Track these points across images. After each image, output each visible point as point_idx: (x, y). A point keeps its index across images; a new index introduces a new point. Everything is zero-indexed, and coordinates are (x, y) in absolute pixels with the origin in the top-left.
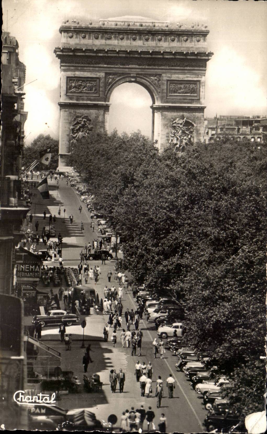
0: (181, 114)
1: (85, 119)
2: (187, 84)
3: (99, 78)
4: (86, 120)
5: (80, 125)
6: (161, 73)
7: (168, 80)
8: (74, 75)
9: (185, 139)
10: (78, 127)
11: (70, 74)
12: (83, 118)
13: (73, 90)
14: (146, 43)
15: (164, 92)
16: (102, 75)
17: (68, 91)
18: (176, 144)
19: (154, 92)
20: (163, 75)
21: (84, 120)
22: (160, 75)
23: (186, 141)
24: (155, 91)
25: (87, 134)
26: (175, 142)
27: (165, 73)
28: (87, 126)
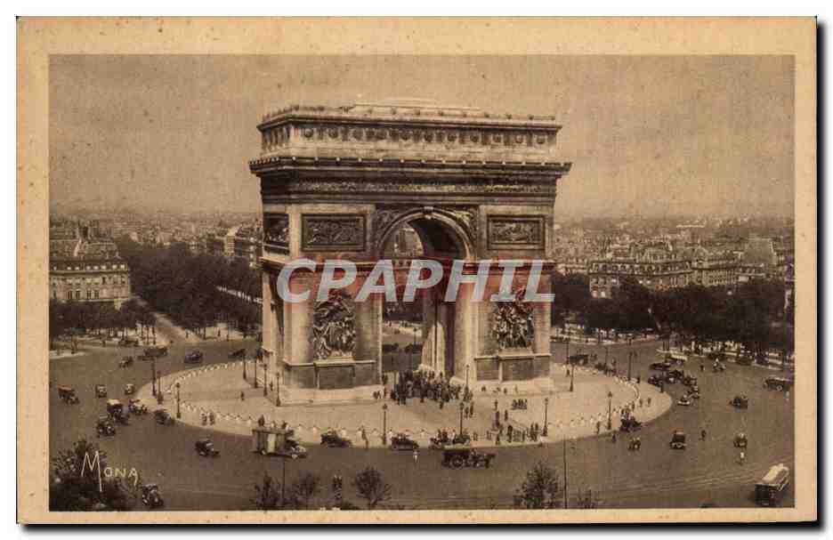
2: (521, 222)
3: (363, 215)
4: (341, 297)
5: (332, 308)
6: (477, 203)
7: (489, 216)
8: (317, 210)
10: (328, 311)
11: (308, 208)
12: (337, 294)
13: (315, 239)
15: (482, 237)
16: (370, 208)
17: (305, 243)
18: (508, 333)
20: (481, 206)
22: (476, 207)
24: (466, 236)
25: (344, 325)
26: (504, 329)
27: (486, 203)
28: (345, 309)
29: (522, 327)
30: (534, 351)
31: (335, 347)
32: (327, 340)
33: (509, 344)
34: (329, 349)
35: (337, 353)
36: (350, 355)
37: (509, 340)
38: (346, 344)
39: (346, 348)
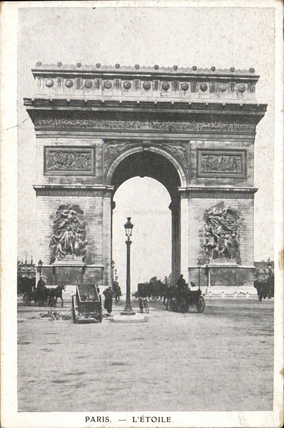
0: (220, 200)
1: (75, 210)
2: (226, 155)
3: (94, 147)
4: (75, 212)
5: (66, 220)
6: (188, 139)
7: (198, 150)
8: (56, 144)
9: (227, 239)
10: (64, 223)
11: (49, 142)
12: (70, 209)
13: (55, 166)
14: (164, 94)
15: (193, 167)
16: (99, 142)
17: (47, 168)
18: (214, 247)
19: (178, 168)
20: (191, 142)
21: (71, 211)
22: (187, 142)
23: (229, 241)
24: (180, 166)
25: (76, 234)
26: (212, 243)
27: (194, 139)
28: (77, 221)
29: (226, 242)
30: (239, 263)
31: (69, 250)
32: (63, 245)
33: (216, 256)
34: (64, 253)
35: (70, 256)
36: (81, 258)
37: (216, 253)
38: (78, 249)
39: (78, 253)
